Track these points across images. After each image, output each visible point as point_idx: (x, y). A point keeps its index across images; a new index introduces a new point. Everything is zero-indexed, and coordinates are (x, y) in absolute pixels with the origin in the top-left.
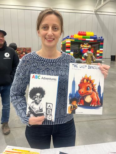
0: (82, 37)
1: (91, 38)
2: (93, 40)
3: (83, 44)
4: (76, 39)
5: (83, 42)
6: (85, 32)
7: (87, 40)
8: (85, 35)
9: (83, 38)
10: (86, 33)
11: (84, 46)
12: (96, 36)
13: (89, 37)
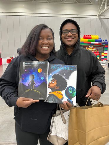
3: (88, 47)
7: (92, 43)
13: (95, 40)
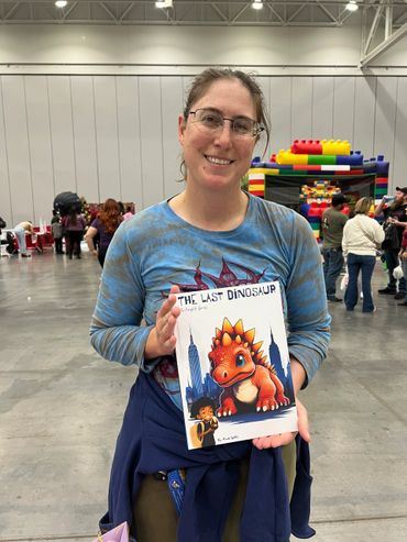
0: (305, 158)
1: (340, 161)
2: (347, 168)
3: (312, 185)
4: (286, 168)
5: (312, 176)
6: (318, 142)
7: (324, 168)
8: (319, 152)
9: (310, 163)
10: (321, 143)
11: (314, 190)
12: (359, 153)
13: (334, 157)
